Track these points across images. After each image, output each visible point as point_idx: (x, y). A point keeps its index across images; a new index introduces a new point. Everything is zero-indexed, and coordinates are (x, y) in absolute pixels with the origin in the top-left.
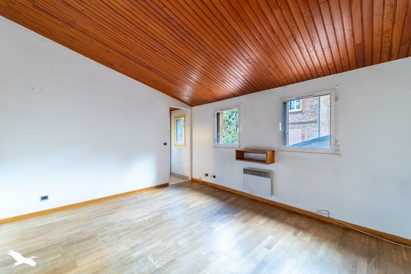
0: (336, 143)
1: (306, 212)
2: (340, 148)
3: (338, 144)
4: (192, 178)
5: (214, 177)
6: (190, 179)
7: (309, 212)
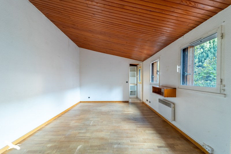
0: (221, 82)
1: (195, 142)
2: (226, 88)
3: (223, 83)
4: (143, 101)
5: (150, 102)
6: (142, 102)
7: (198, 144)
